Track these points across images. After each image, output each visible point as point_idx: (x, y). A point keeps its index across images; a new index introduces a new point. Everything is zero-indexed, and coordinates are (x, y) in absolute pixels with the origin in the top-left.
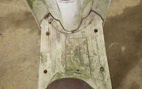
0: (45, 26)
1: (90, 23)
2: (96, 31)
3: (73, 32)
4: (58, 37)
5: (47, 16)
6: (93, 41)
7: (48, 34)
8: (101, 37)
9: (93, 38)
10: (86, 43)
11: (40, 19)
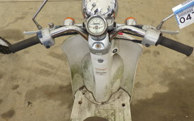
0: (79, 96)
1: (118, 98)
2: (124, 105)
3: (103, 103)
4: (89, 106)
5: (81, 88)
6: (120, 114)
7: (80, 103)
8: (128, 111)
9: (120, 111)
10: (113, 114)
11: (76, 89)
